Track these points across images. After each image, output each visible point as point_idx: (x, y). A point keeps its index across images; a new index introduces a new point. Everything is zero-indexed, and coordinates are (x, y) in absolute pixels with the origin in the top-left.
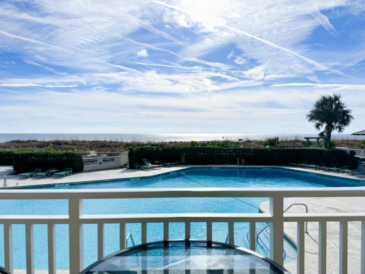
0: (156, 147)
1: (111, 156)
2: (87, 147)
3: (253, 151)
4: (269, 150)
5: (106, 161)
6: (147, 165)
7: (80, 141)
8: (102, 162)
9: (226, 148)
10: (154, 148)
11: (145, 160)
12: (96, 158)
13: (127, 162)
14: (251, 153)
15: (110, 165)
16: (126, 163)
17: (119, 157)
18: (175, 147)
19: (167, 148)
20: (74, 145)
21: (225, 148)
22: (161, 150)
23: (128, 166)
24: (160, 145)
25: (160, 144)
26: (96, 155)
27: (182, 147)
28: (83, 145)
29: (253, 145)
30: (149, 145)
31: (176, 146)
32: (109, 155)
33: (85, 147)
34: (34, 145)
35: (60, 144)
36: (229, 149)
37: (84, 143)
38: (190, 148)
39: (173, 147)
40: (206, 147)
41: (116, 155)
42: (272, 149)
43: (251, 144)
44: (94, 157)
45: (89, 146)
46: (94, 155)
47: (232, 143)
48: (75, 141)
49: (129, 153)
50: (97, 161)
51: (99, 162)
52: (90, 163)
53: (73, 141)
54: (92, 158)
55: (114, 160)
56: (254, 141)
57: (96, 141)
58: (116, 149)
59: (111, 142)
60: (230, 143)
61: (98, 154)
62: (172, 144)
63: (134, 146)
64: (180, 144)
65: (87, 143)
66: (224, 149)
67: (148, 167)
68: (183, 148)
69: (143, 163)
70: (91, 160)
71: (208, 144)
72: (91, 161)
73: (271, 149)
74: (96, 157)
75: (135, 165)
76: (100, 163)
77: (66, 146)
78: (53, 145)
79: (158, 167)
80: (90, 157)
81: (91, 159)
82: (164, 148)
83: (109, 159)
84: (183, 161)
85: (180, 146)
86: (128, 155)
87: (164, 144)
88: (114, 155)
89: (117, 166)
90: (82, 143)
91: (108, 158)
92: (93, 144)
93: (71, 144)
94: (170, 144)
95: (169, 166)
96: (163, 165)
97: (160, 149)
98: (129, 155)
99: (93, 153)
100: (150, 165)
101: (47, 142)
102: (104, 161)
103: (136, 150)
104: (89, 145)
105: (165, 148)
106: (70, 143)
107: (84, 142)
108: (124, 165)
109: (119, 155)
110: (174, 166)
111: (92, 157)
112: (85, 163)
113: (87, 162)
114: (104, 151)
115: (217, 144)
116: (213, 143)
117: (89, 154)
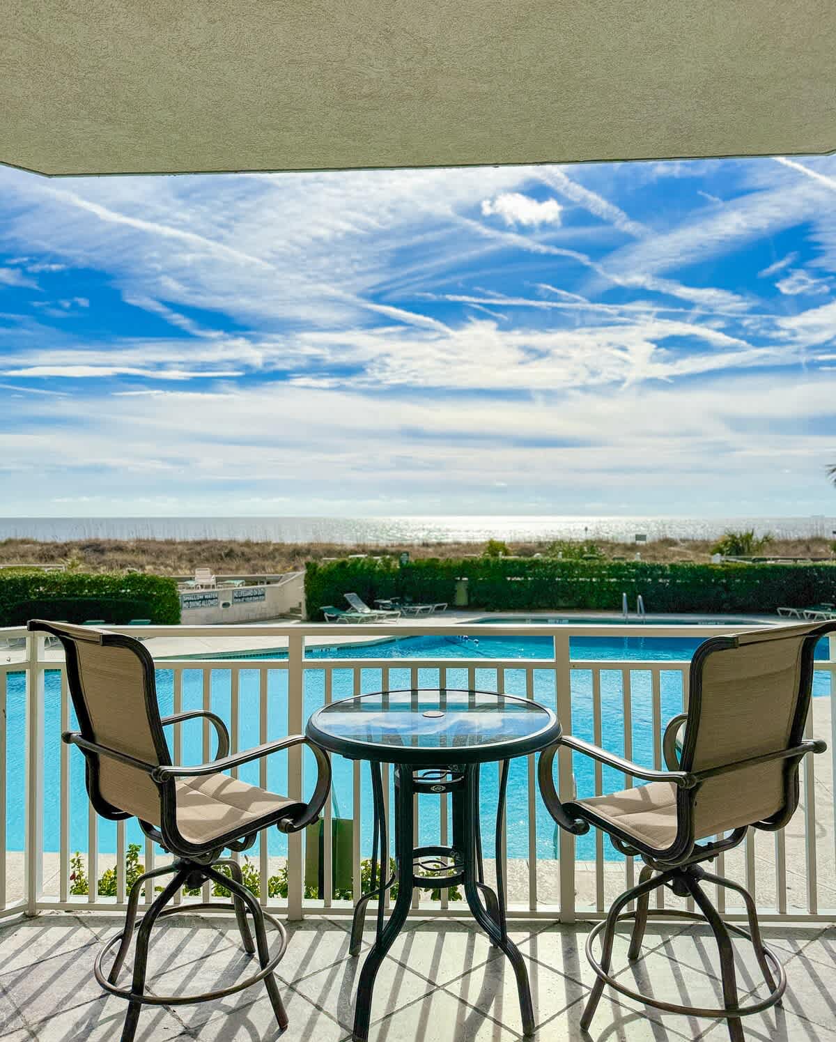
0: (384, 560)
1: (253, 585)
2: (180, 558)
3: (669, 572)
4: (718, 570)
5: (241, 598)
6: (357, 611)
7: (157, 540)
8: (231, 602)
9: (589, 562)
10: (377, 560)
11: (350, 597)
12: (211, 590)
13: (300, 603)
14: (663, 576)
15: (253, 610)
16: (298, 605)
17: (279, 587)
18: (437, 560)
19: (416, 562)
20: (144, 552)
21: (585, 563)
22: (398, 567)
23: (303, 615)
24: (392, 554)
25: (394, 550)
26: (212, 581)
27: (458, 558)
28: (169, 552)
29: (679, 554)
30: (364, 552)
31: (442, 555)
32: (249, 582)
33: (174, 557)
34: (26, 552)
35: (102, 552)
36: (596, 566)
37: (172, 547)
38: (482, 563)
39: (433, 559)
40: (530, 559)
41: (268, 583)
42: (727, 566)
43: (674, 551)
44: (208, 587)
45: (185, 554)
46: (205, 582)
47: (613, 546)
48: (144, 541)
49: (306, 575)
50: (217, 598)
51: (222, 602)
52: (198, 604)
53: (139, 541)
54: (203, 590)
55: (263, 595)
56: (683, 541)
57: (206, 542)
58: (267, 563)
59: (248, 544)
60: (609, 546)
61: (218, 580)
62: (430, 550)
63: (317, 556)
64: (453, 550)
65: (180, 547)
66: (584, 566)
67: (358, 617)
68: (461, 562)
69: (346, 606)
70: (201, 597)
71: (540, 550)
72: (201, 600)
73: (723, 566)
74: (213, 587)
75: (323, 612)
76: (226, 605)
77: (119, 557)
78: (81, 554)
79: (389, 616)
80: (196, 587)
81: (201, 593)
82: (404, 563)
83: (249, 594)
84: (462, 599)
85: (452, 556)
86: (303, 582)
87: (406, 549)
88: (262, 583)
89: (273, 613)
90: (166, 548)
91: (248, 590)
92: (198, 548)
93: (133, 551)
94: (424, 549)
95: (420, 615)
96: (402, 612)
97: (395, 564)
98: (306, 582)
99: (204, 576)
100: (367, 610)
101: (66, 544)
102: (236, 598)
103: (327, 569)
104: (187, 552)
105: (407, 562)
106: (130, 548)
107: (170, 543)
108: (293, 610)
109: (276, 581)
110: (434, 613)
111: (202, 586)
112: (184, 605)
113: (189, 601)
114: (231, 570)
115: (564, 551)
116: (553, 546)
117: (191, 579)
